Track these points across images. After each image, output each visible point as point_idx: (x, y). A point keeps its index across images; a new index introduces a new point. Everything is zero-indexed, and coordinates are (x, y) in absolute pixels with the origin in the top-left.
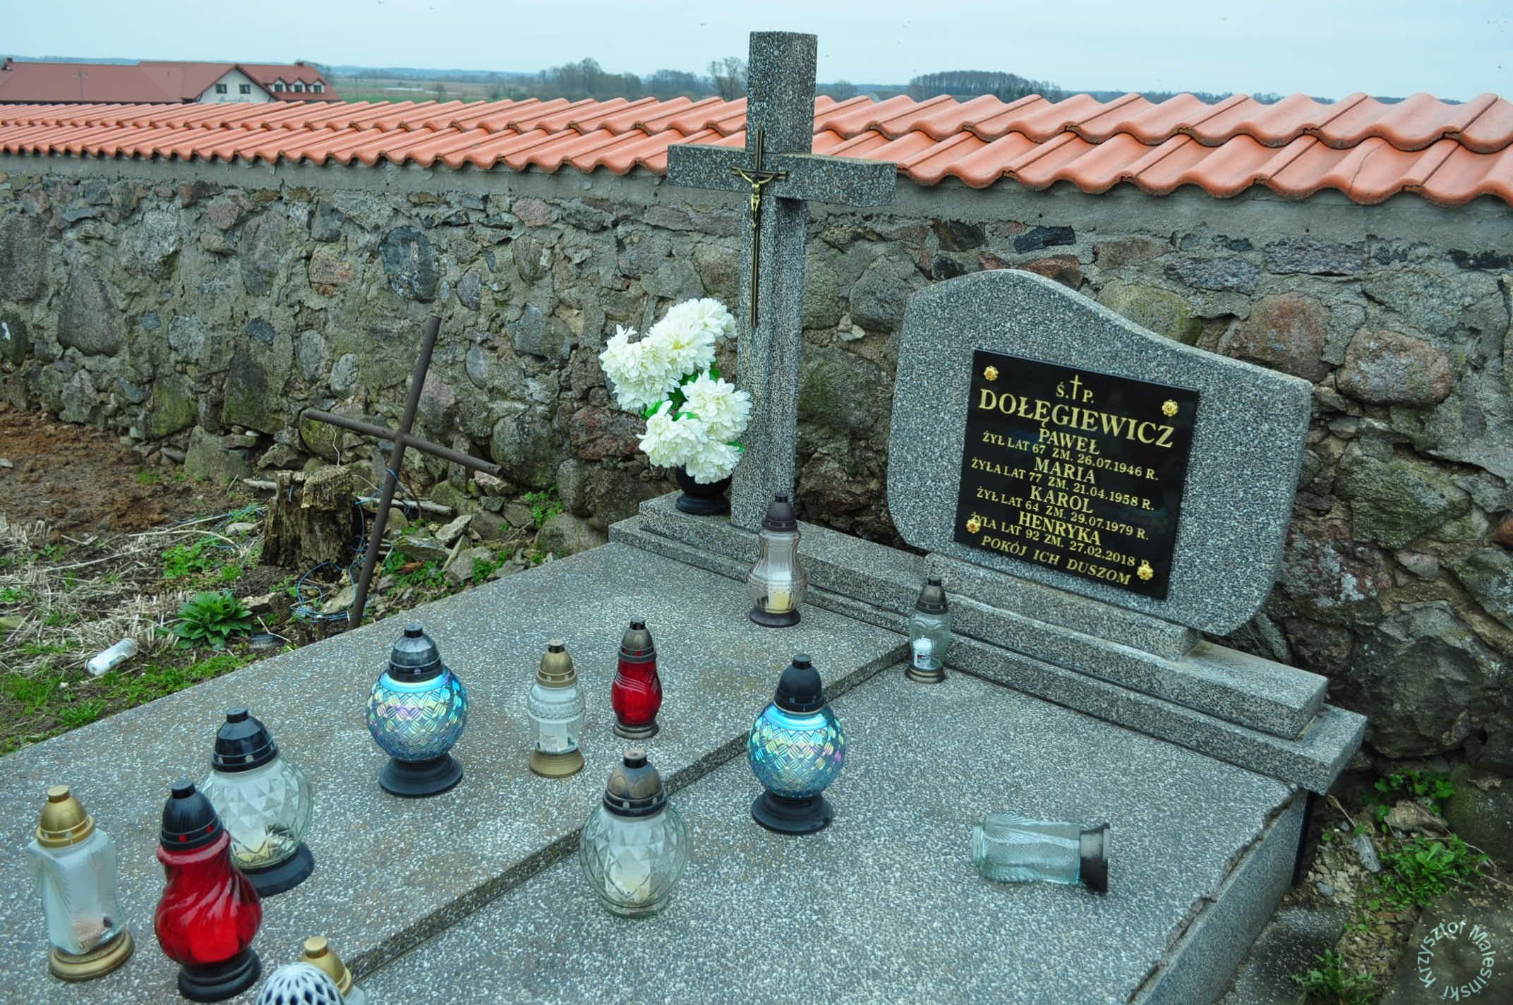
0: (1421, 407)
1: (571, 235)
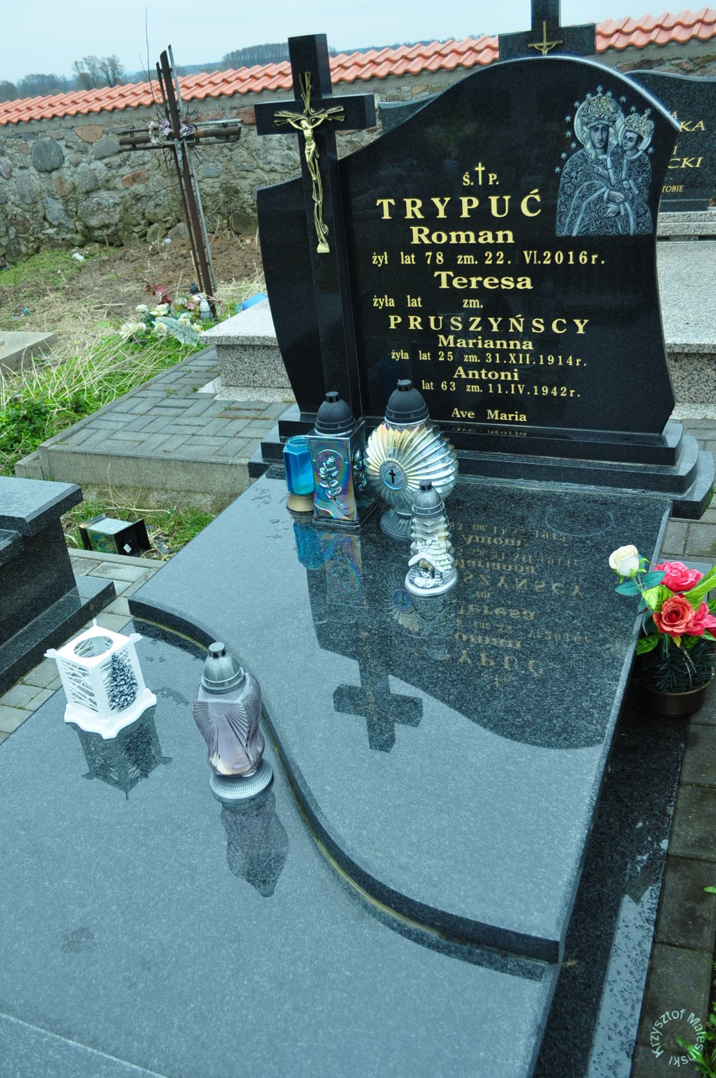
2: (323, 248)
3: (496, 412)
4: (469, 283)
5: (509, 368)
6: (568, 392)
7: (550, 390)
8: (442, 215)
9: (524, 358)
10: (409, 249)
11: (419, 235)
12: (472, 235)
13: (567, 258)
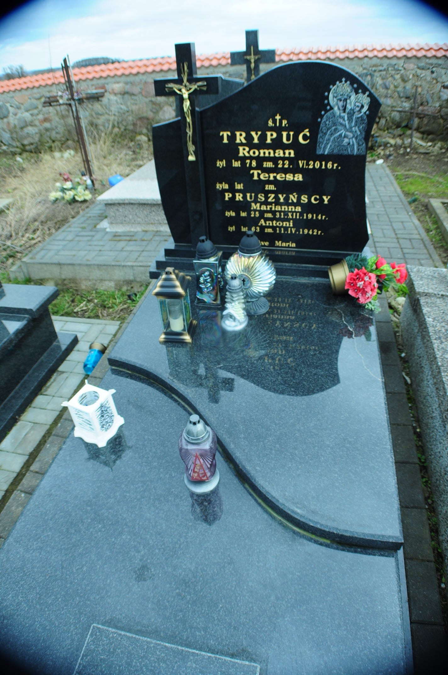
2: (192, 158)
3: (280, 242)
4: (269, 177)
5: (288, 220)
6: (317, 232)
7: (309, 231)
8: (256, 141)
9: (296, 216)
10: (237, 159)
11: (243, 151)
12: (272, 152)
13: (321, 165)
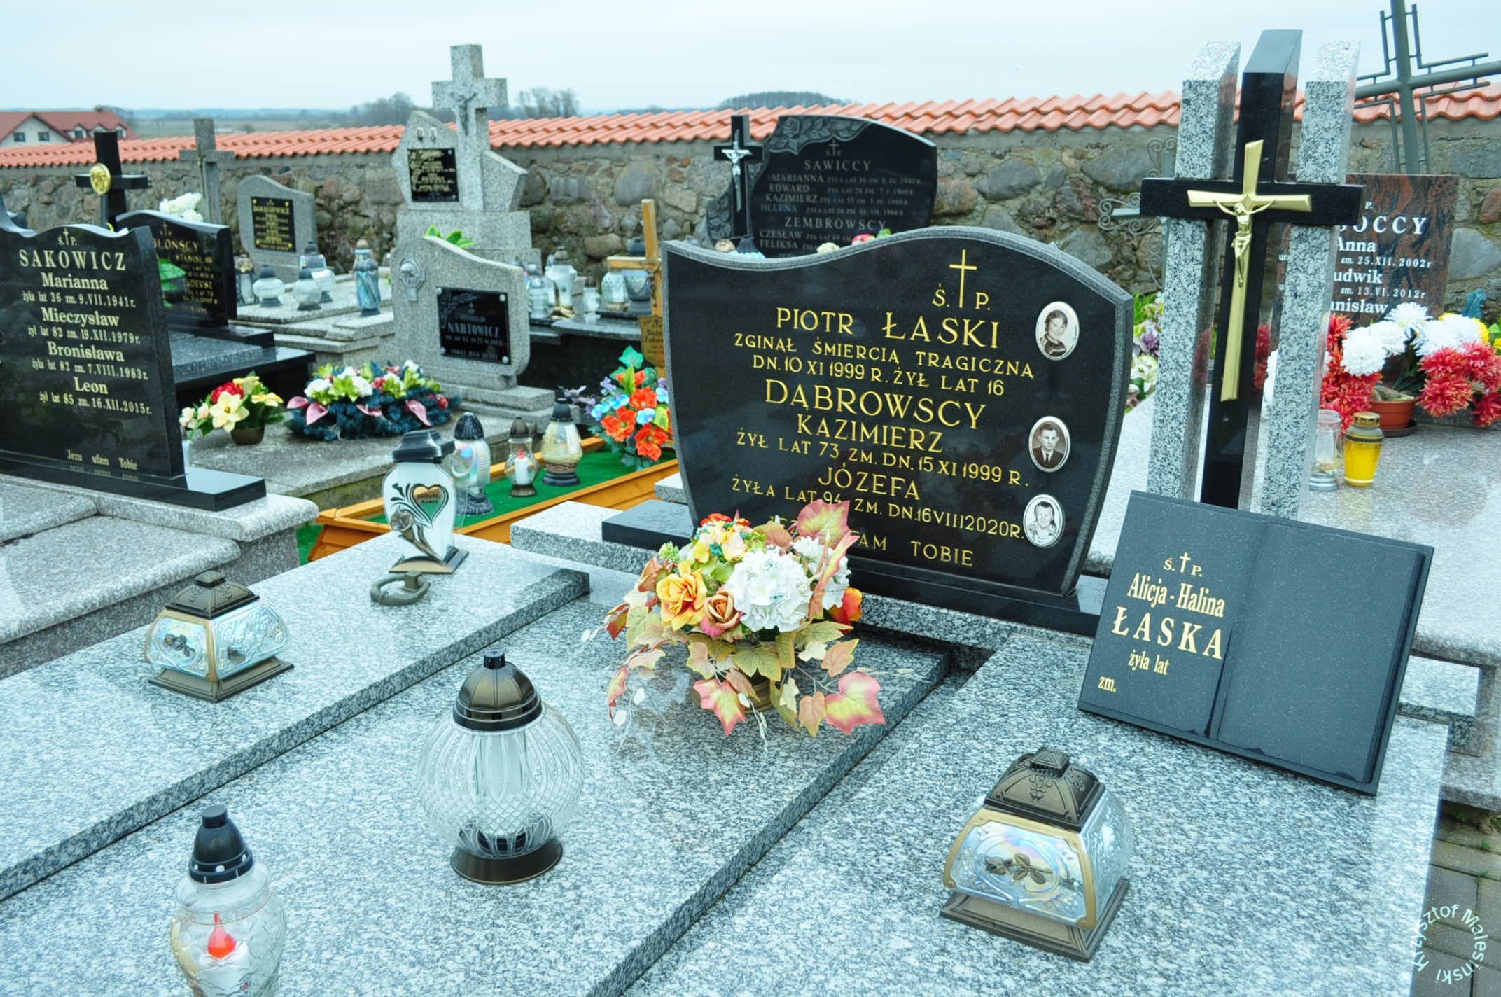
0: (357, 203)
1: (170, 182)
